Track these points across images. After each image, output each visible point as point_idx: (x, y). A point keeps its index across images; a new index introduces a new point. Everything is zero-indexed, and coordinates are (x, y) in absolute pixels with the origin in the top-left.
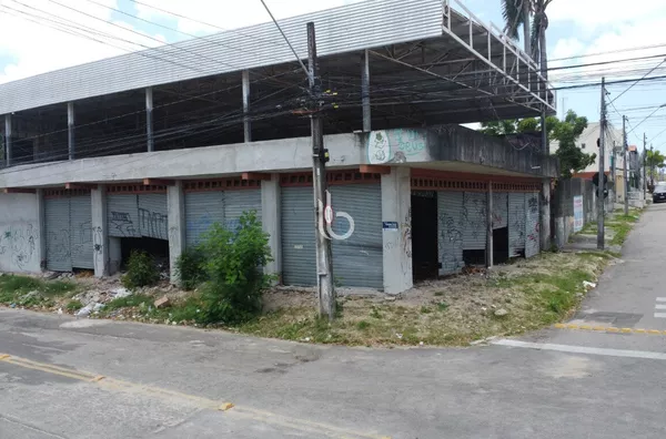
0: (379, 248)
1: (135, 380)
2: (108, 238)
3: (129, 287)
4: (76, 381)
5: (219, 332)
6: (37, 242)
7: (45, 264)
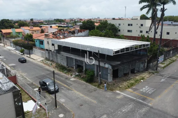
0: (108, 75)
1: (78, 91)
2: (75, 64)
3: (78, 73)
4: (72, 91)
5: (88, 84)
6: (66, 62)
7: (67, 65)
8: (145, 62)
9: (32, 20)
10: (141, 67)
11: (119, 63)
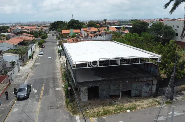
8: (153, 84)
9: (105, 20)
10: (143, 91)
11: (100, 79)
